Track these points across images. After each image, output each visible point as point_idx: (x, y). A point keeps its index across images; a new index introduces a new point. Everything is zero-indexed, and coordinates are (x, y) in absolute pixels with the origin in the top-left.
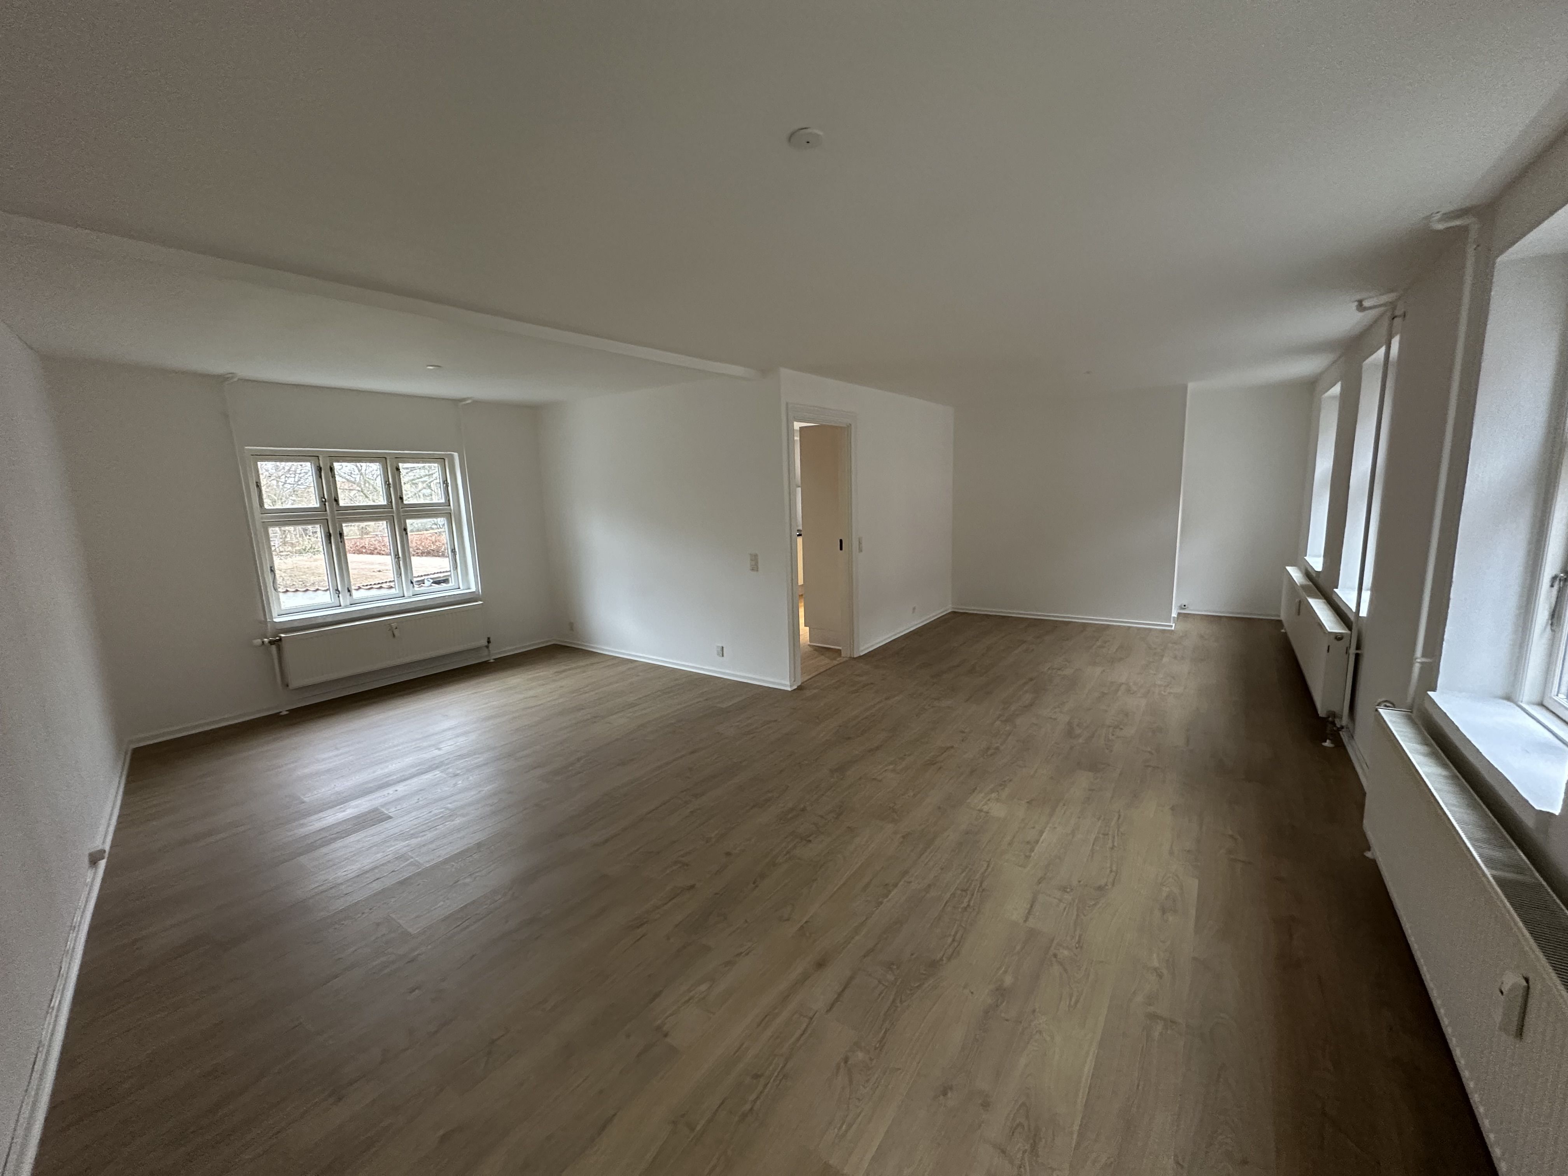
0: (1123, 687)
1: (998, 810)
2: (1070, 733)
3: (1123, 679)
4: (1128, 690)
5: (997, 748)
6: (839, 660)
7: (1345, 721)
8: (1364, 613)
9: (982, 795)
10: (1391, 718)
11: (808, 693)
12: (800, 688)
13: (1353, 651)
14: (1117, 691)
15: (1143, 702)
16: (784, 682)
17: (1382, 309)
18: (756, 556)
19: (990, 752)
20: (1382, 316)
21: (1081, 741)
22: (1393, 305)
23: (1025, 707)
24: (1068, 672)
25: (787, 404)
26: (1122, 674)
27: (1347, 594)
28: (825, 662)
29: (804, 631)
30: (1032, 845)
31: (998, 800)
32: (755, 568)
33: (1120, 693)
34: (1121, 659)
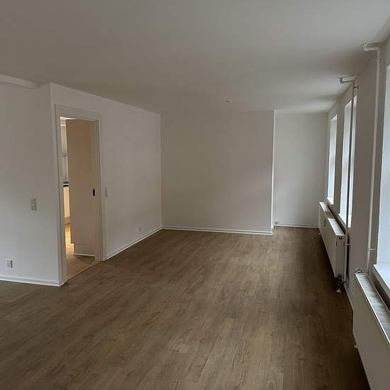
0: (249, 268)
1: (183, 349)
2: (222, 297)
3: (248, 264)
4: (252, 270)
5: (184, 310)
6: (93, 263)
7: (344, 279)
8: (349, 226)
9: (175, 340)
10: (361, 278)
11: (71, 287)
12: (66, 284)
13: (346, 244)
14: (246, 270)
15: (259, 275)
16: (54, 281)
17: (350, 83)
18: (35, 200)
19: (180, 313)
20: (350, 86)
21: (228, 300)
22: (353, 82)
23: (200, 283)
24: (222, 261)
25: (55, 105)
26: (248, 261)
27: (343, 216)
28: (84, 265)
29: (70, 246)
30: (201, 368)
31: (184, 342)
32: (34, 208)
33: (247, 272)
34: (248, 252)
